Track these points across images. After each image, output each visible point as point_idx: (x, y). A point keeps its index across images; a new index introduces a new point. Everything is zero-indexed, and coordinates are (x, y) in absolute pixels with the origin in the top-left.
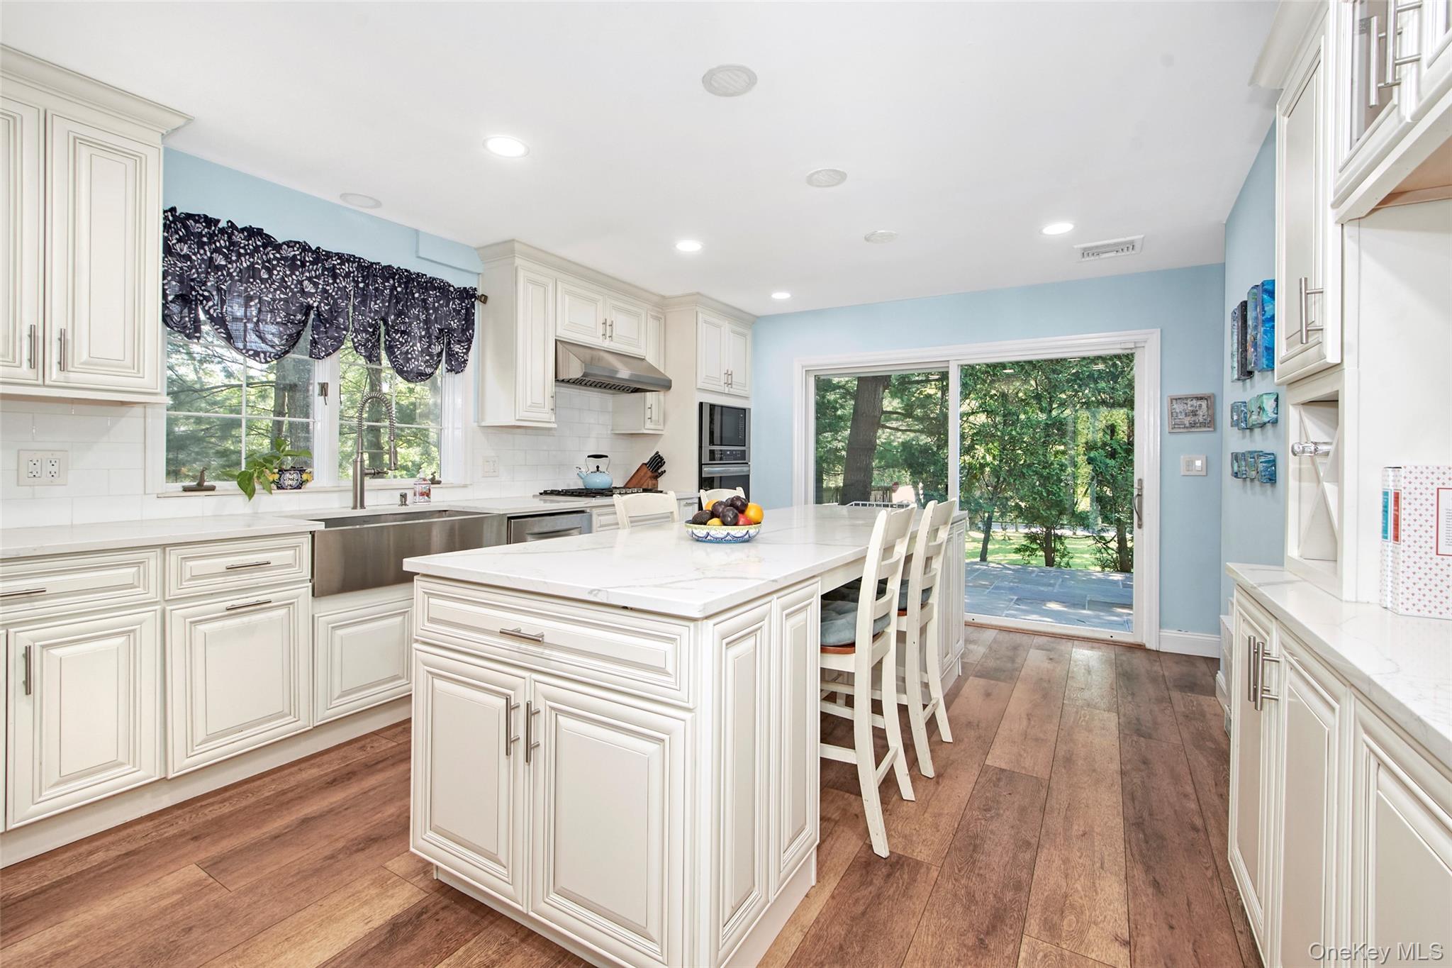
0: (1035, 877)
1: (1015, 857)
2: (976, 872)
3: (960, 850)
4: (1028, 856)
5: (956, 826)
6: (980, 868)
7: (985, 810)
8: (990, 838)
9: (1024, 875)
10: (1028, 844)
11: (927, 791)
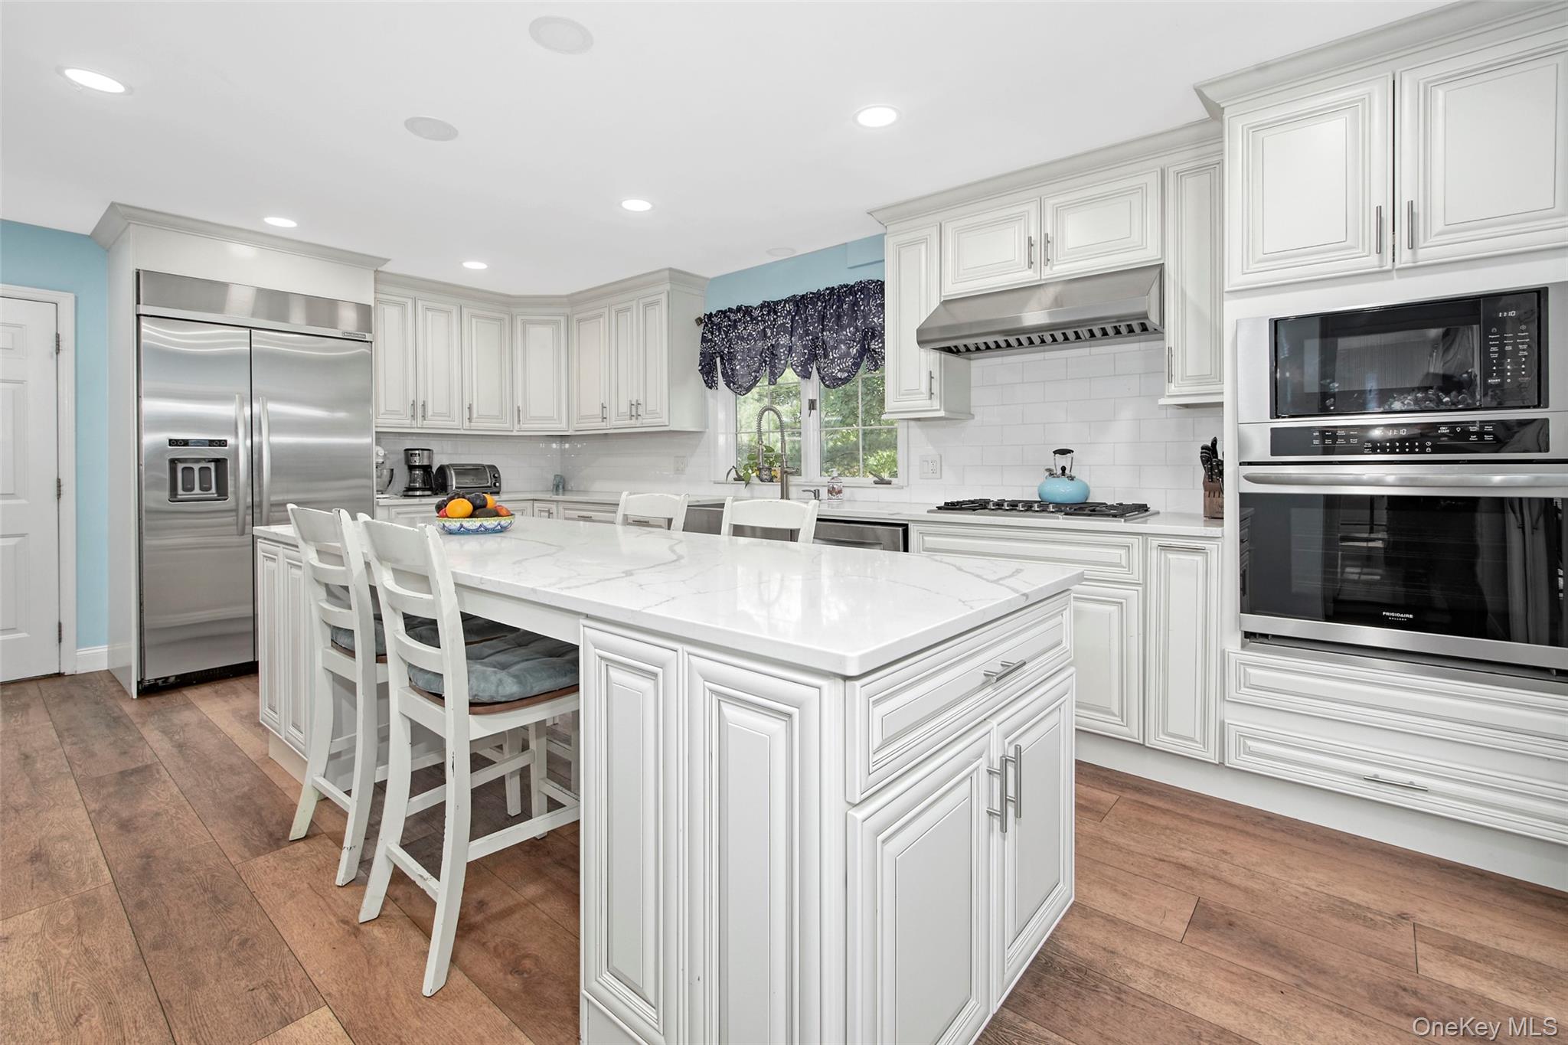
0: (127, 924)
1: (164, 924)
2: (196, 886)
3: (230, 887)
4: (149, 936)
5: (260, 900)
6: (194, 890)
7: (247, 940)
8: (210, 919)
9: (141, 918)
10: (156, 947)
11: (342, 903)
